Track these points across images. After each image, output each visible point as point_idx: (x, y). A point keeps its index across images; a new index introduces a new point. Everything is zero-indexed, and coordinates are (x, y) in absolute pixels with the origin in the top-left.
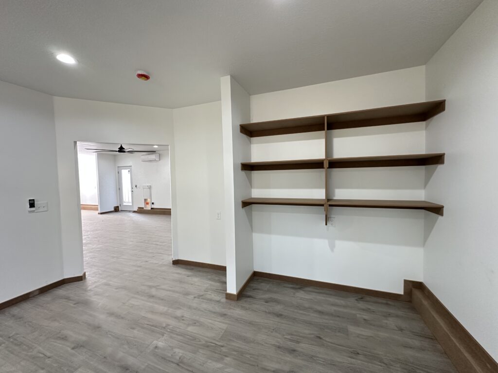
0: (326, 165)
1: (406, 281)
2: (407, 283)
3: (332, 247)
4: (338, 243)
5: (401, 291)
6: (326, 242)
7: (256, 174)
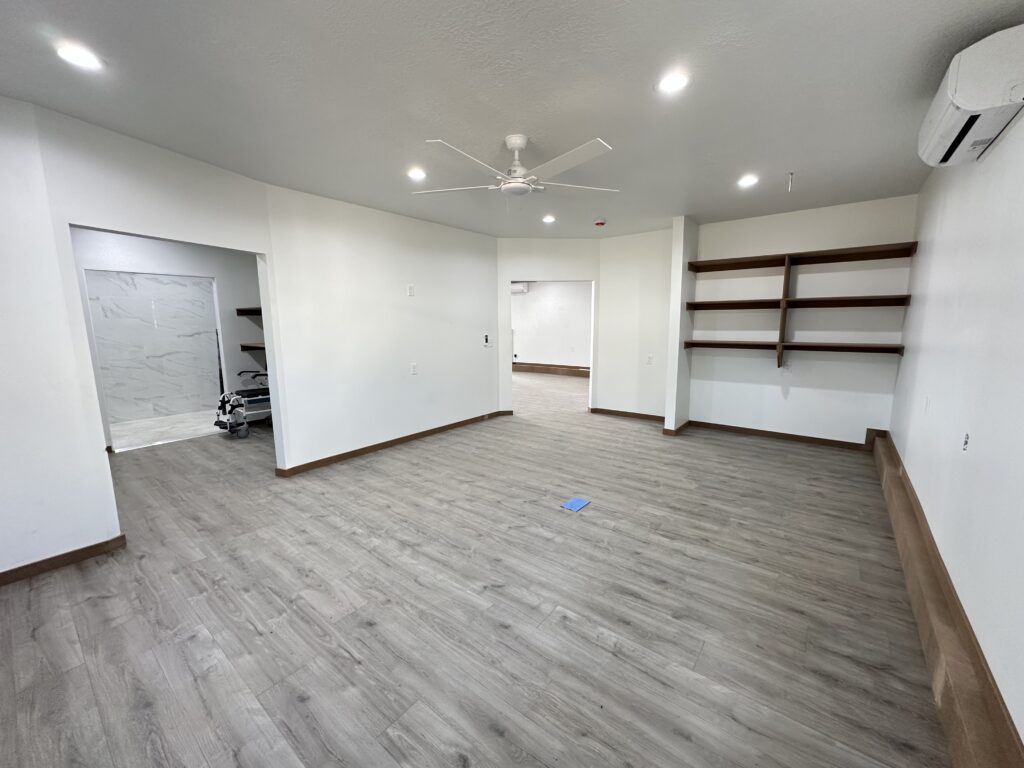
0: (783, 305)
1: (869, 430)
2: (870, 432)
3: (786, 393)
4: (793, 390)
5: (862, 441)
6: (778, 389)
7: (700, 314)
